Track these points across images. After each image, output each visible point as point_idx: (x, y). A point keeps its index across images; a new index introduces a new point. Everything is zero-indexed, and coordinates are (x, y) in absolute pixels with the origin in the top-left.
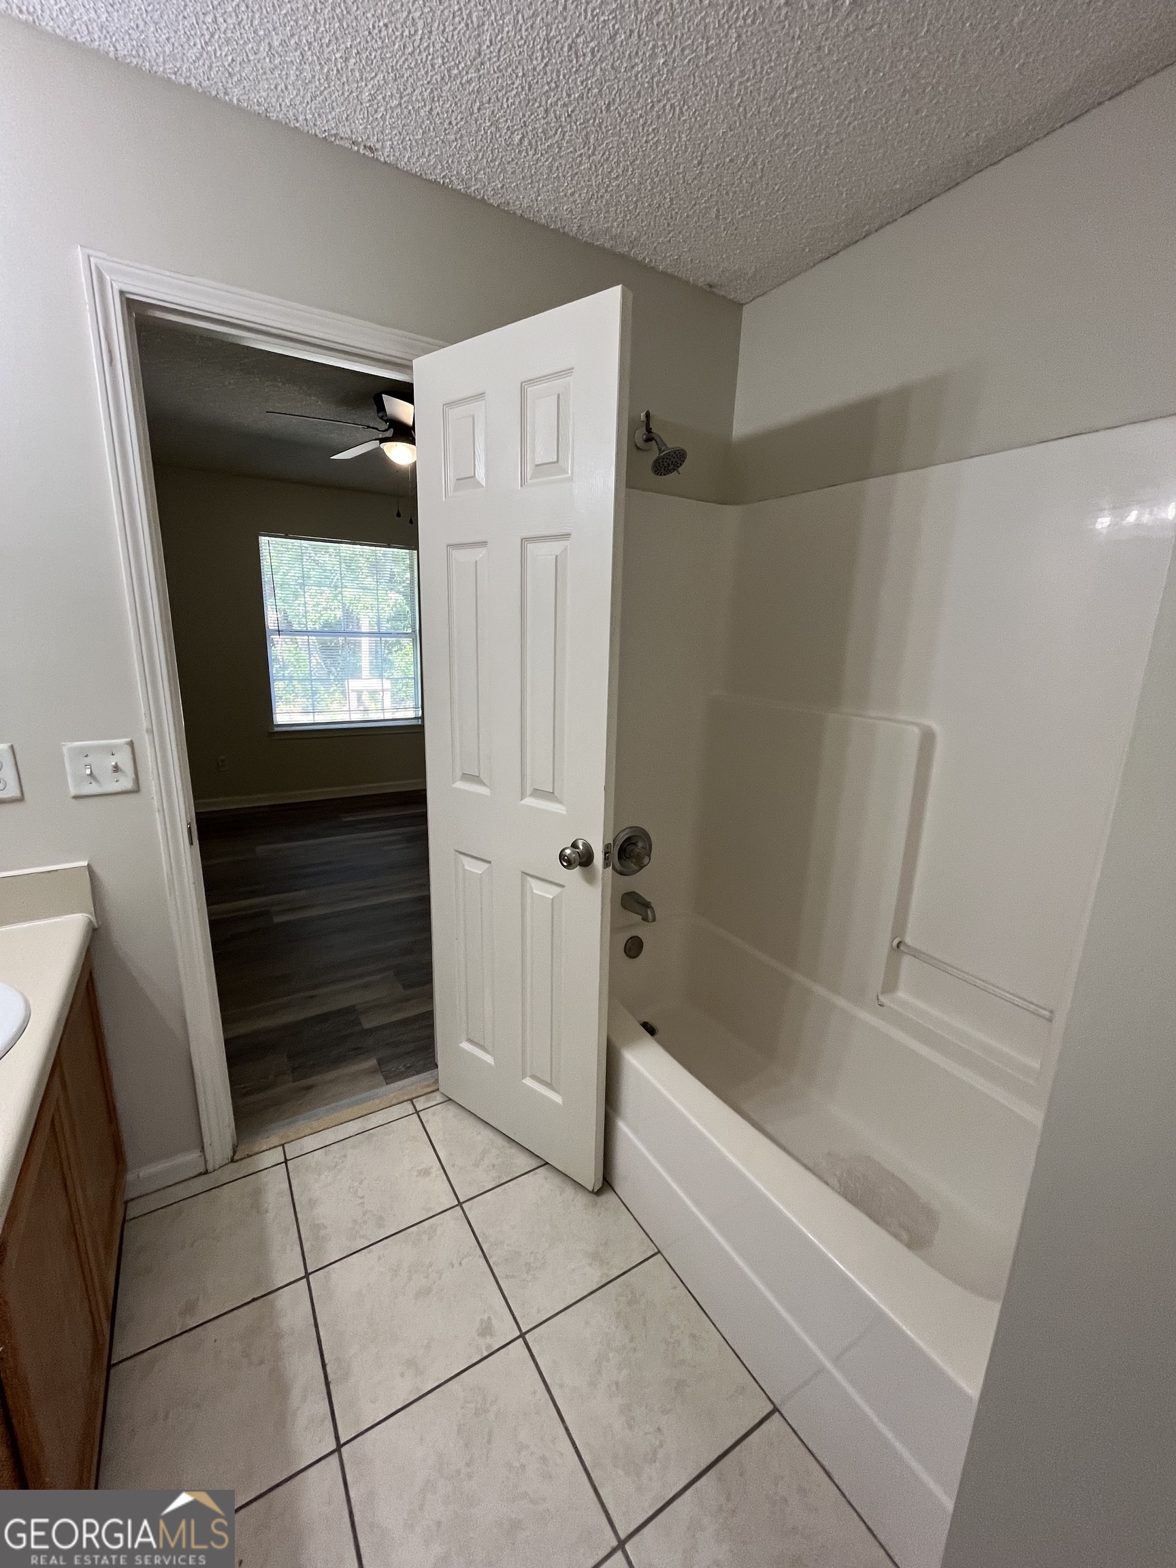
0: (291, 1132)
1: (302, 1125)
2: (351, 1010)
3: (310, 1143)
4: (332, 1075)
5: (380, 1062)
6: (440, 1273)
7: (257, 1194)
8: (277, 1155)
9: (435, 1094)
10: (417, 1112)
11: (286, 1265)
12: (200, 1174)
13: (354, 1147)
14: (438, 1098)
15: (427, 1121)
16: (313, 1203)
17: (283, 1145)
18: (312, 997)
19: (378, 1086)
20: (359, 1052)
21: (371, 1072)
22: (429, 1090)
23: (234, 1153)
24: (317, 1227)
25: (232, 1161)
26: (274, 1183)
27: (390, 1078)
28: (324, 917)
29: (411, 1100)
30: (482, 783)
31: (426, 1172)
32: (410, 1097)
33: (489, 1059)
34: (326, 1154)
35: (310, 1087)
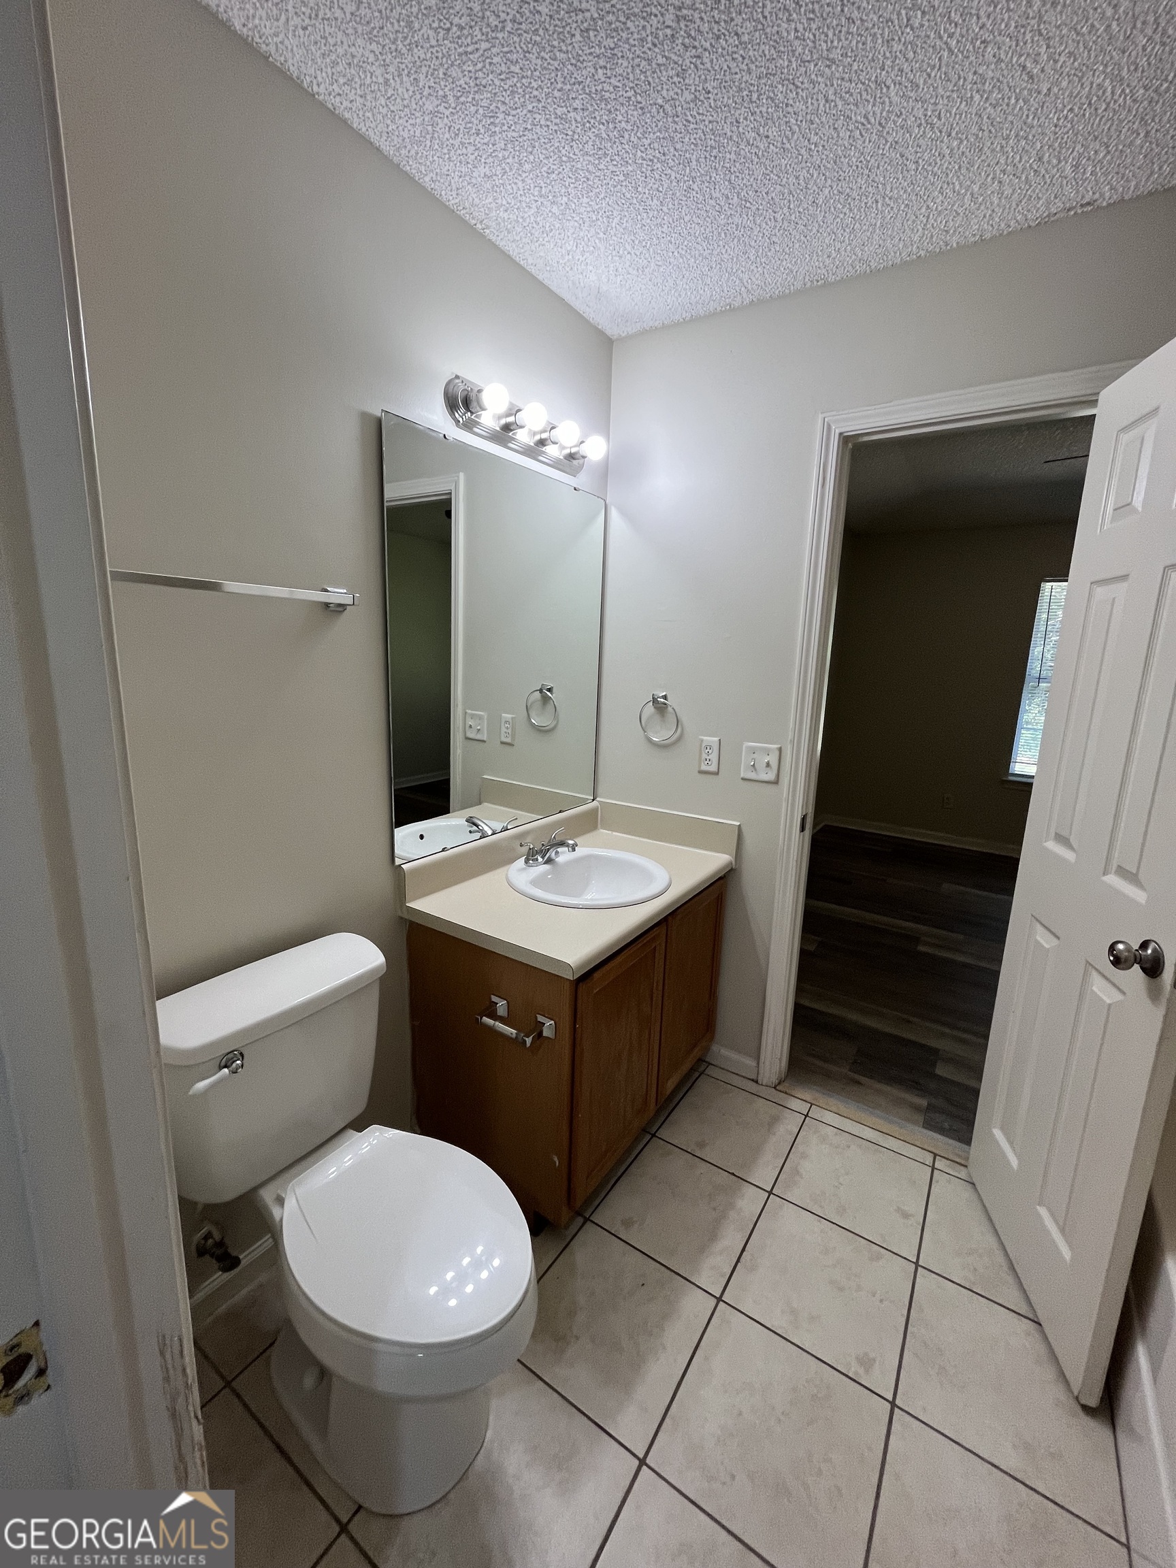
0: (822, 1100)
1: (833, 1102)
2: (935, 1051)
3: (829, 1117)
4: (878, 1086)
5: (930, 1108)
6: (859, 1288)
7: (775, 1120)
8: (804, 1108)
9: (962, 1168)
10: (933, 1168)
11: (764, 1174)
12: (753, 1080)
13: (860, 1146)
14: (963, 1173)
15: (937, 1182)
16: (804, 1156)
17: (812, 1104)
18: (909, 1022)
19: (915, 1123)
20: (915, 1086)
21: (917, 1109)
22: (958, 1160)
23: (779, 1083)
24: (796, 1172)
25: (775, 1088)
26: (790, 1123)
27: (929, 1125)
28: (965, 965)
29: (935, 1155)
30: (1071, 847)
31: (906, 1216)
32: (937, 1152)
33: (1014, 1162)
34: (836, 1134)
35: (859, 1083)
